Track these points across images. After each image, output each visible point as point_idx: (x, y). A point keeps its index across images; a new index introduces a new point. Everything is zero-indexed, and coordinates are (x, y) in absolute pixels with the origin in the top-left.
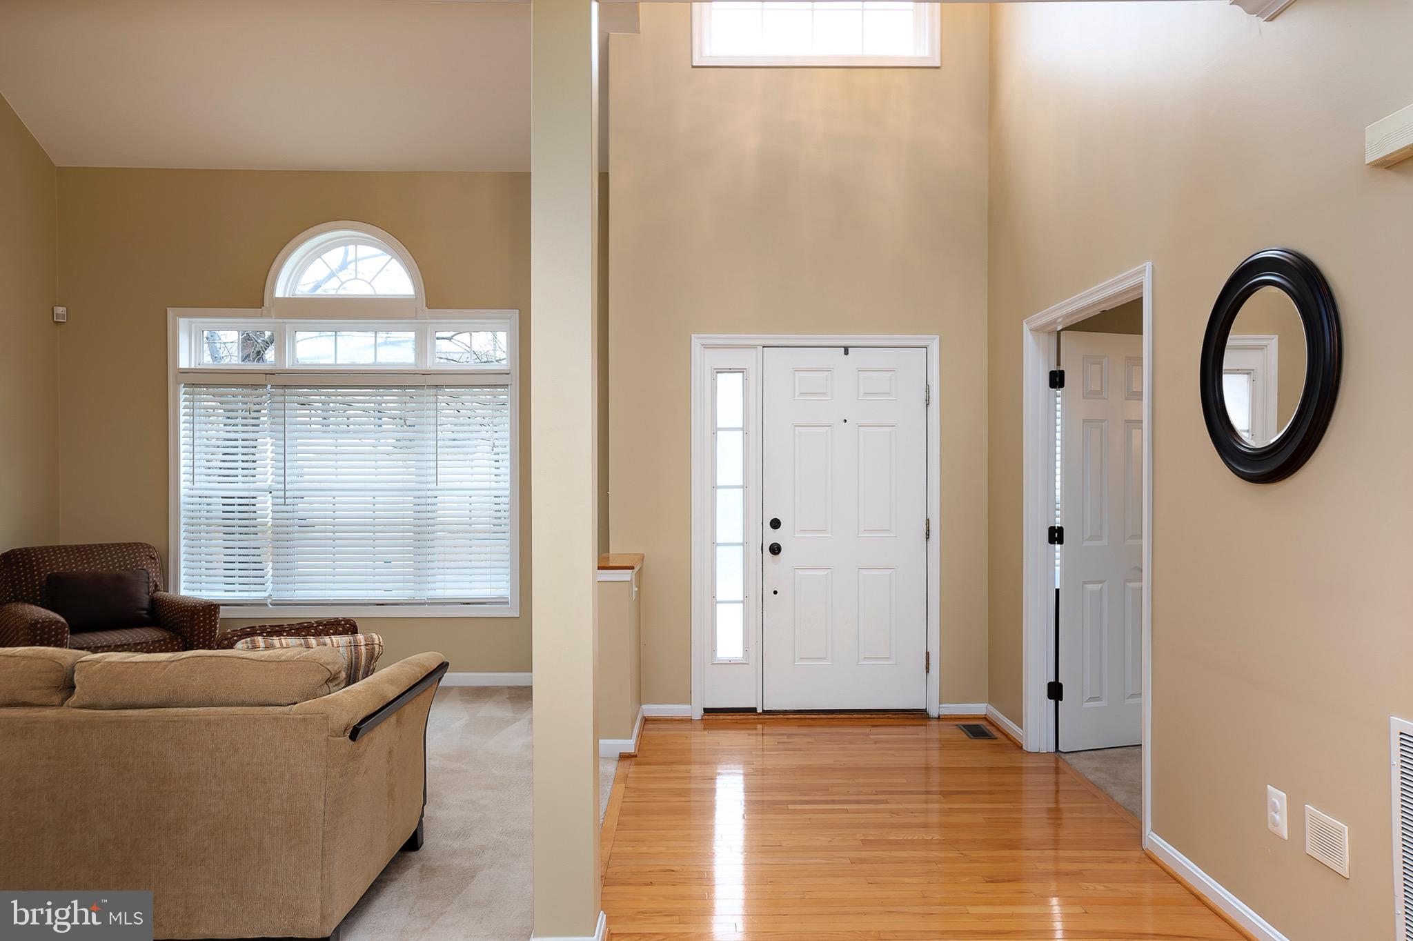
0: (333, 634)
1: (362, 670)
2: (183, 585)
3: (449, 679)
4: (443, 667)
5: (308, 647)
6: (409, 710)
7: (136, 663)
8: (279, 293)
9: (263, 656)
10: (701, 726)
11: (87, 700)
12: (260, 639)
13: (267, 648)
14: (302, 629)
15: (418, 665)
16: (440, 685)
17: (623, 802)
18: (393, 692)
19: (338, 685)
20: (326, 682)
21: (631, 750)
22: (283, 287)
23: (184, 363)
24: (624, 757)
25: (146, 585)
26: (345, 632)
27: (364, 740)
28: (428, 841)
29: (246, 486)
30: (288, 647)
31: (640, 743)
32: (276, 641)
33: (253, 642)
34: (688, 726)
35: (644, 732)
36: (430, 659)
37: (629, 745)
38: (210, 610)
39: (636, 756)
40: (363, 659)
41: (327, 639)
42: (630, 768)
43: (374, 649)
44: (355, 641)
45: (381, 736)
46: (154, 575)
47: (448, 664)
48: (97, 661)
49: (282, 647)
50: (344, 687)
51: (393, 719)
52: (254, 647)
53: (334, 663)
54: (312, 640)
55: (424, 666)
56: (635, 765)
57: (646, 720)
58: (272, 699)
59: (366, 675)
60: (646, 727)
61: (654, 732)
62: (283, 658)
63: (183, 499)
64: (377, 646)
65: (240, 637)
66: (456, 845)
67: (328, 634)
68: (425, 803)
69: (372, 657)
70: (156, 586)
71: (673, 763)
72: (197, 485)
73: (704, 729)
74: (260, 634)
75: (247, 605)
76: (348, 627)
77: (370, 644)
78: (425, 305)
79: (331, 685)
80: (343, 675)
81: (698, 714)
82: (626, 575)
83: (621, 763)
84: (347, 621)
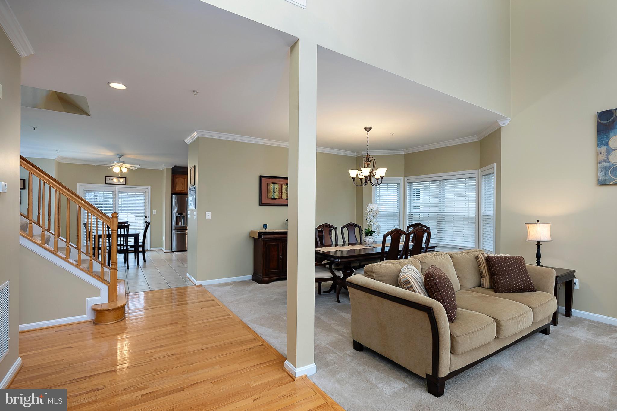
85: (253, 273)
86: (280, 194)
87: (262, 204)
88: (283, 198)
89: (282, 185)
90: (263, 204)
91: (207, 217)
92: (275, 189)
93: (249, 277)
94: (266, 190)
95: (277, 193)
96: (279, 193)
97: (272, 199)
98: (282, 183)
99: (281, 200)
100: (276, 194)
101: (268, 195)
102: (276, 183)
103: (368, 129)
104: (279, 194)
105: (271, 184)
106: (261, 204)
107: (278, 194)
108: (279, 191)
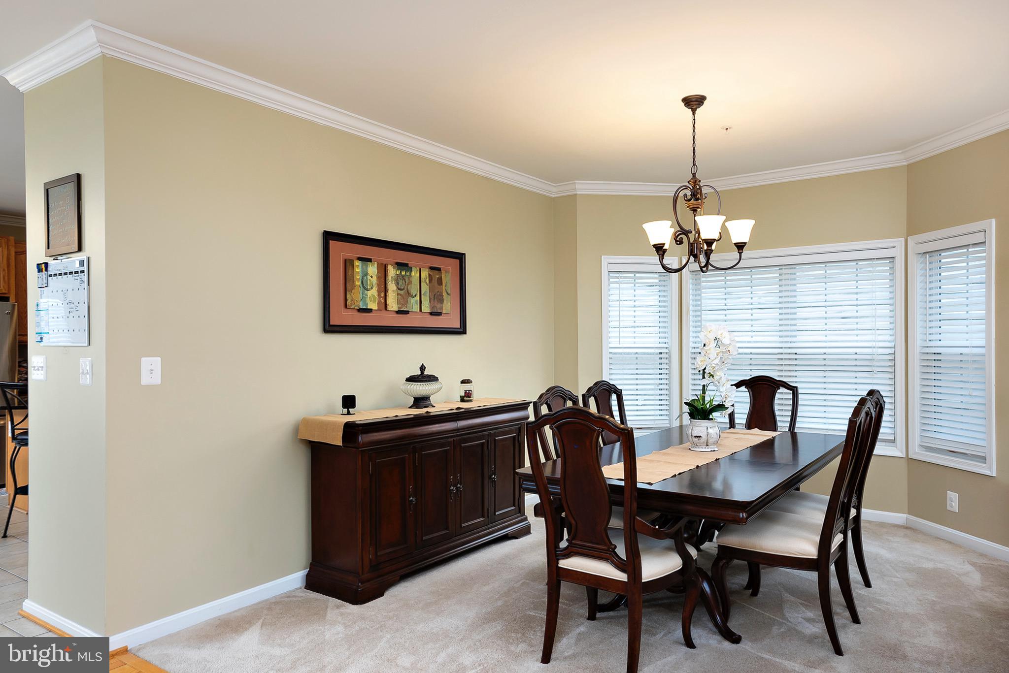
85: (311, 565)
86: (383, 294)
87: (331, 329)
88: (390, 308)
89: (385, 267)
90: (336, 329)
91: (145, 380)
92: (369, 277)
93: (296, 579)
94: (342, 282)
95: (374, 292)
96: (379, 292)
97: (360, 310)
98: (384, 260)
99: (384, 314)
100: (369, 293)
101: (348, 296)
102: (370, 260)
103: (693, 102)
104: (379, 296)
105: (357, 263)
106: (329, 328)
107: (376, 294)
108: (379, 285)
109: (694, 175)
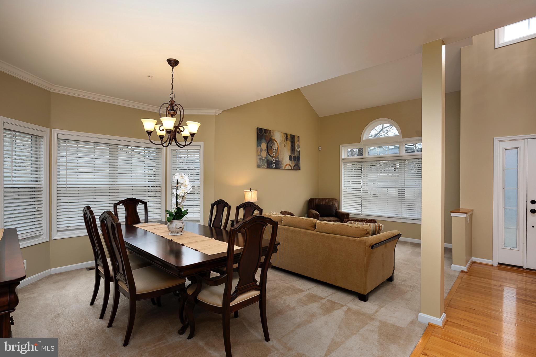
0: (370, 223)
1: (377, 232)
2: (342, 209)
3: (401, 239)
4: (399, 235)
5: (363, 225)
6: (389, 244)
7: (327, 224)
8: (364, 139)
9: (352, 226)
10: (497, 268)
11: (318, 230)
12: (352, 222)
13: (354, 224)
14: (363, 221)
15: (392, 233)
16: (399, 240)
17: (459, 285)
18: (383, 239)
19: (369, 235)
20: (366, 234)
21: (466, 270)
22: (365, 137)
23: (343, 157)
24: (462, 272)
25: (334, 208)
26: (373, 223)
27: (375, 250)
28: (395, 280)
29: (356, 186)
30: (359, 224)
31: (469, 269)
32: (356, 223)
33: (351, 222)
34: (491, 267)
35: (472, 266)
36: (395, 232)
37: (465, 268)
38: (347, 215)
39: (467, 272)
40: (377, 230)
41: (368, 224)
42: (465, 276)
43: (380, 227)
44: (375, 225)
45: (379, 250)
46: (337, 206)
47: (401, 234)
48: (320, 222)
49: (357, 224)
50: (371, 236)
51: (384, 246)
52: (351, 224)
53: (368, 230)
54: (365, 223)
55: (393, 234)
56: (467, 275)
57: (473, 262)
58: (353, 236)
59: (378, 234)
60: (473, 264)
61: (475, 266)
62: (357, 227)
63: (343, 189)
64: (381, 227)
65: (349, 221)
66: (403, 283)
67: (369, 223)
68: (394, 270)
69: (379, 230)
70: (337, 208)
71: (481, 277)
72: (345, 186)
73: (498, 270)
74: (353, 221)
75: (356, 214)
76: (374, 221)
77: (379, 226)
78: (401, 137)
79: (367, 235)
80: (371, 233)
81: (495, 264)
82: (464, 215)
83: (461, 273)
84: (374, 220)
103: (173, 63)
109: (172, 99)
